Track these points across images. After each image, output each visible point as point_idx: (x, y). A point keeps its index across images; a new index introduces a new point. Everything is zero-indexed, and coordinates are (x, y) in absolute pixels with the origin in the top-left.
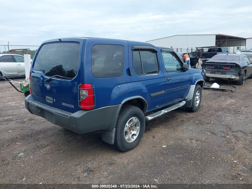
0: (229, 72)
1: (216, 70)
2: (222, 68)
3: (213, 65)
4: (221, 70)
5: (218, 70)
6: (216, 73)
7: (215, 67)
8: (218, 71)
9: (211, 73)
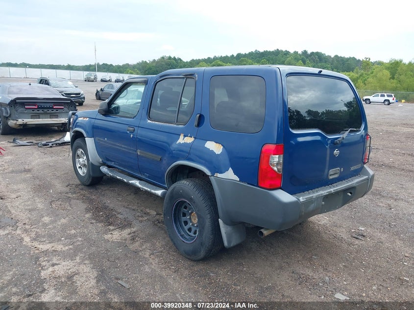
0: (62, 112)
1: (41, 111)
2: (52, 108)
3: (34, 104)
4: (50, 111)
5: (46, 110)
6: (41, 116)
7: (38, 107)
8: (46, 113)
9: (32, 117)
